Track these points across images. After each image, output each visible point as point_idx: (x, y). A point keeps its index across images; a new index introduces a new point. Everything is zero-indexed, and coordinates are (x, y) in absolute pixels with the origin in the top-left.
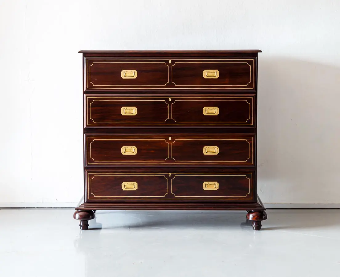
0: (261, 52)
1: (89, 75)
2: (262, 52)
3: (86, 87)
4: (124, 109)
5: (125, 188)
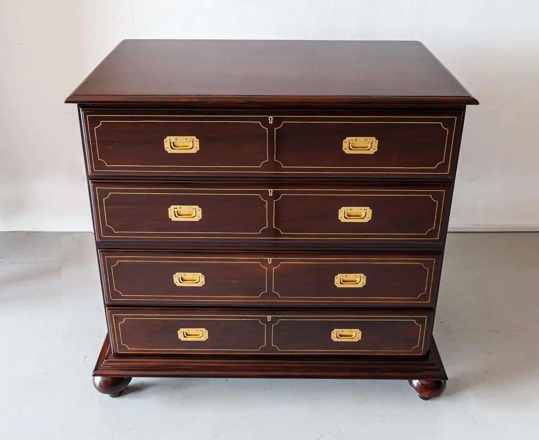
0: (475, 102)
1: (94, 147)
2: (477, 103)
3: (92, 169)
4: (176, 210)
5: (184, 336)
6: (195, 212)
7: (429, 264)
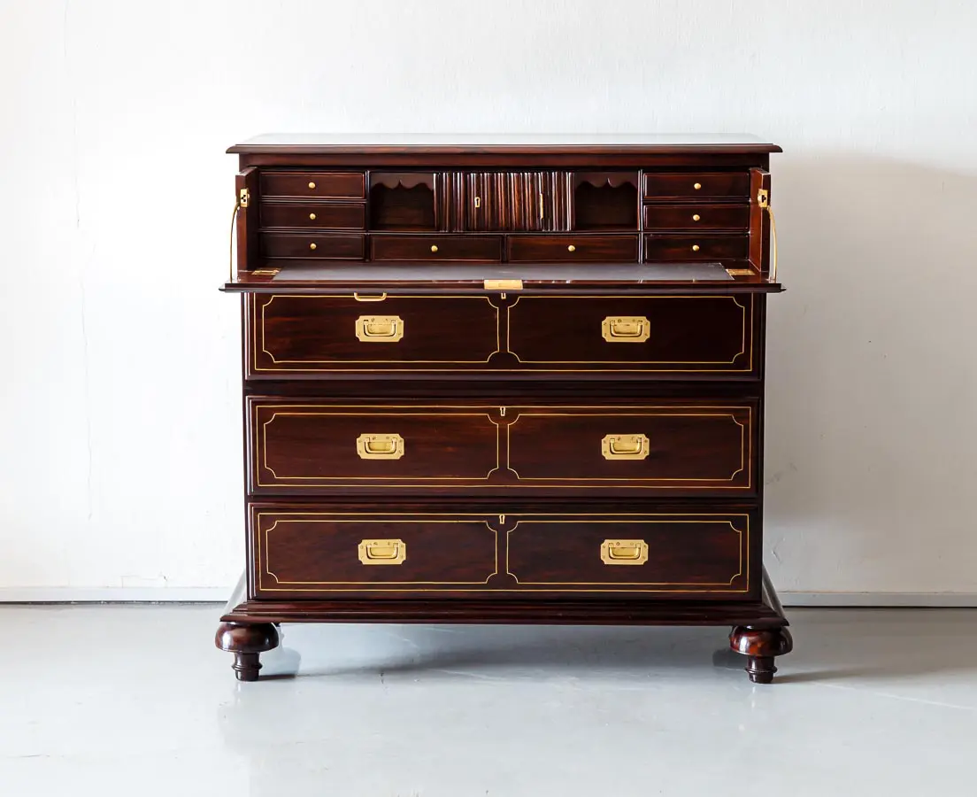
0: (778, 150)
2: (781, 151)
5: (368, 557)
6: (393, 327)
7: (742, 416)
